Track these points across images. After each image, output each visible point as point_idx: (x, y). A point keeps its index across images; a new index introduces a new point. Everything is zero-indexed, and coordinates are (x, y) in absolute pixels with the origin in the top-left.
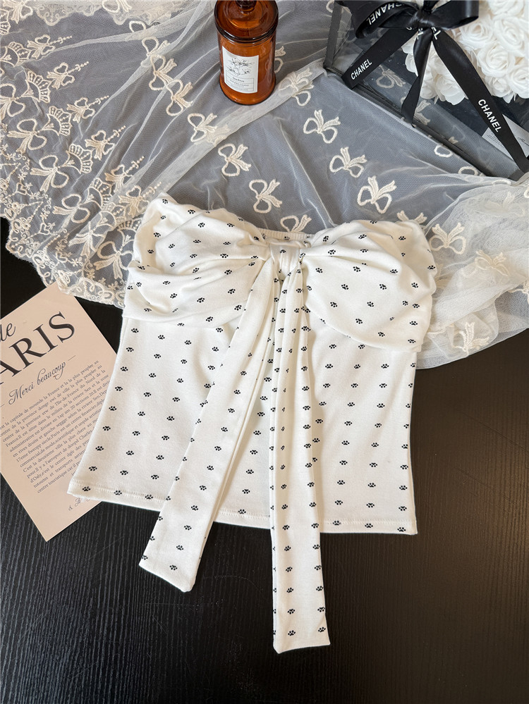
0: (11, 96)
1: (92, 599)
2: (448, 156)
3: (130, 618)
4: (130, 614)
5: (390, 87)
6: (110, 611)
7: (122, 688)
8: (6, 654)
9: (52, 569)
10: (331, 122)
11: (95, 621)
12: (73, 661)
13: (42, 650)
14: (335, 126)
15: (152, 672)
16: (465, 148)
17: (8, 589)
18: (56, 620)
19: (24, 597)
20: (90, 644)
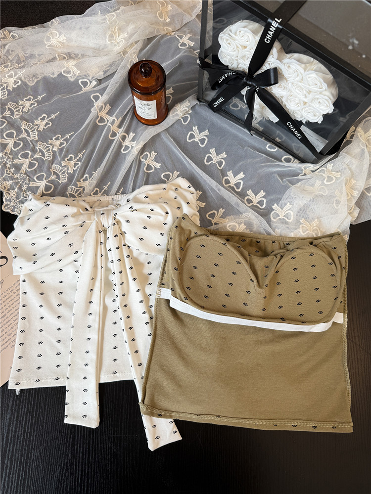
0: (13, 138)
1: (72, 435)
2: (275, 150)
3: (95, 446)
4: (96, 444)
5: (238, 109)
6: (83, 442)
7: (93, 489)
8: (21, 473)
9: (46, 419)
10: (203, 133)
11: (74, 449)
12: (63, 474)
13: (43, 469)
14: (206, 136)
15: (111, 478)
16: (285, 145)
17: (20, 432)
18: (50, 451)
19: (30, 437)
20: (72, 463)
